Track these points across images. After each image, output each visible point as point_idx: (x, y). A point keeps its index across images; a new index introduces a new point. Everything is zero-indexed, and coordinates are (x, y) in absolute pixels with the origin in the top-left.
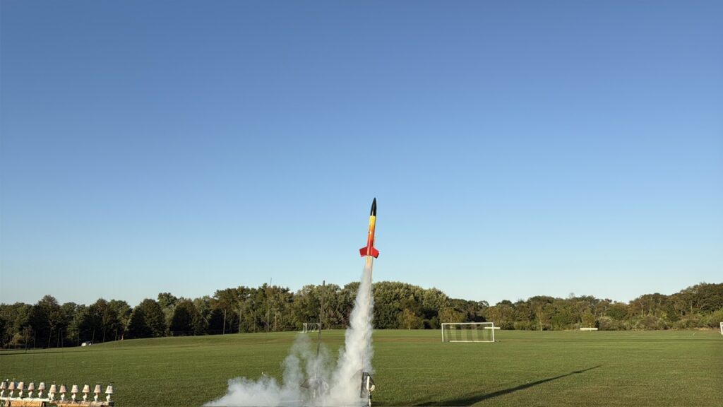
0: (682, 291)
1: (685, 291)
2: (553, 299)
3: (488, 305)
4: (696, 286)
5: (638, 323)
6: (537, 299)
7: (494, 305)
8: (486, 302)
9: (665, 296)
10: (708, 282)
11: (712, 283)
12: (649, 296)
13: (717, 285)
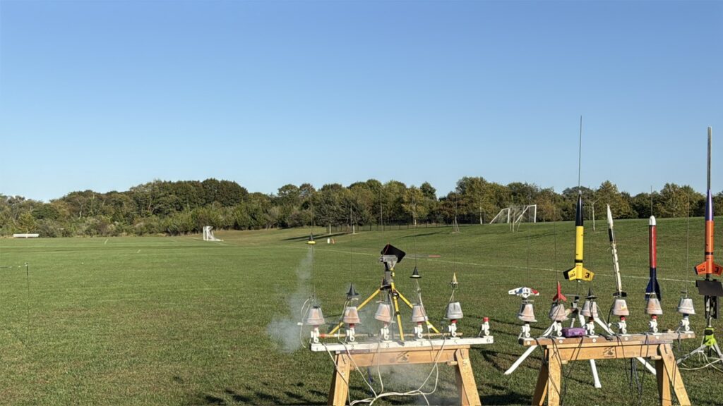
0: (132, 188)
1: (136, 188)
4: (150, 184)
5: (85, 228)
9: (99, 194)
11: (168, 181)
13: (174, 184)
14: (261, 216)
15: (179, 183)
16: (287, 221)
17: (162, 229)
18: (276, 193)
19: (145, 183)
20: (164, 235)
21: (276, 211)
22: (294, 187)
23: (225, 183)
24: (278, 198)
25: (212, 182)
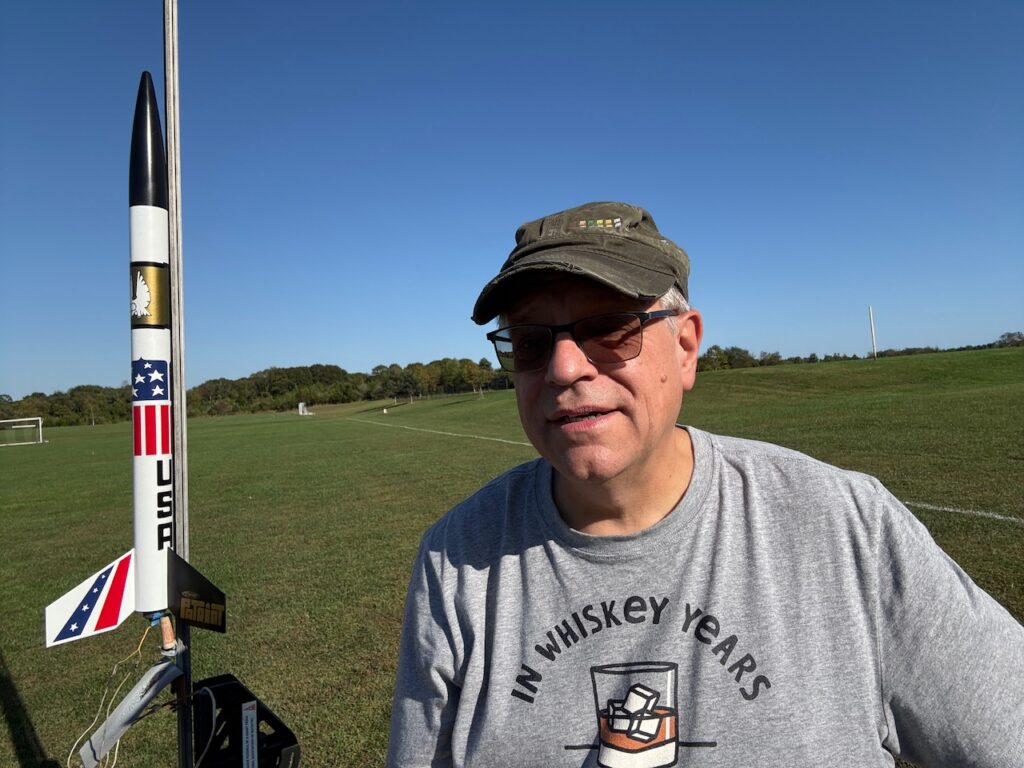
0: (252, 375)
1: (256, 375)
2: (101, 388)
3: (11, 399)
4: (266, 371)
6: (79, 389)
7: (20, 399)
8: (7, 396)
9: (232, 381)
10: (278, 366)
11: (281, 367)
12: (215, 381)
13: (287, 369)
14: (353, 392)
15: (291, 369)
16: (372, 395)
17: (273, 407)
18: (370, 372)
19: (262, 370)
20: (274, 412)
21: (364, 387)
22: (384, 367)
23: (328, 367)
24: (371, 377)
25: (318, 366)
